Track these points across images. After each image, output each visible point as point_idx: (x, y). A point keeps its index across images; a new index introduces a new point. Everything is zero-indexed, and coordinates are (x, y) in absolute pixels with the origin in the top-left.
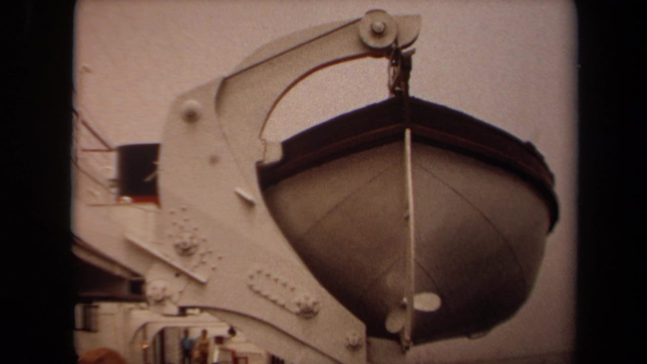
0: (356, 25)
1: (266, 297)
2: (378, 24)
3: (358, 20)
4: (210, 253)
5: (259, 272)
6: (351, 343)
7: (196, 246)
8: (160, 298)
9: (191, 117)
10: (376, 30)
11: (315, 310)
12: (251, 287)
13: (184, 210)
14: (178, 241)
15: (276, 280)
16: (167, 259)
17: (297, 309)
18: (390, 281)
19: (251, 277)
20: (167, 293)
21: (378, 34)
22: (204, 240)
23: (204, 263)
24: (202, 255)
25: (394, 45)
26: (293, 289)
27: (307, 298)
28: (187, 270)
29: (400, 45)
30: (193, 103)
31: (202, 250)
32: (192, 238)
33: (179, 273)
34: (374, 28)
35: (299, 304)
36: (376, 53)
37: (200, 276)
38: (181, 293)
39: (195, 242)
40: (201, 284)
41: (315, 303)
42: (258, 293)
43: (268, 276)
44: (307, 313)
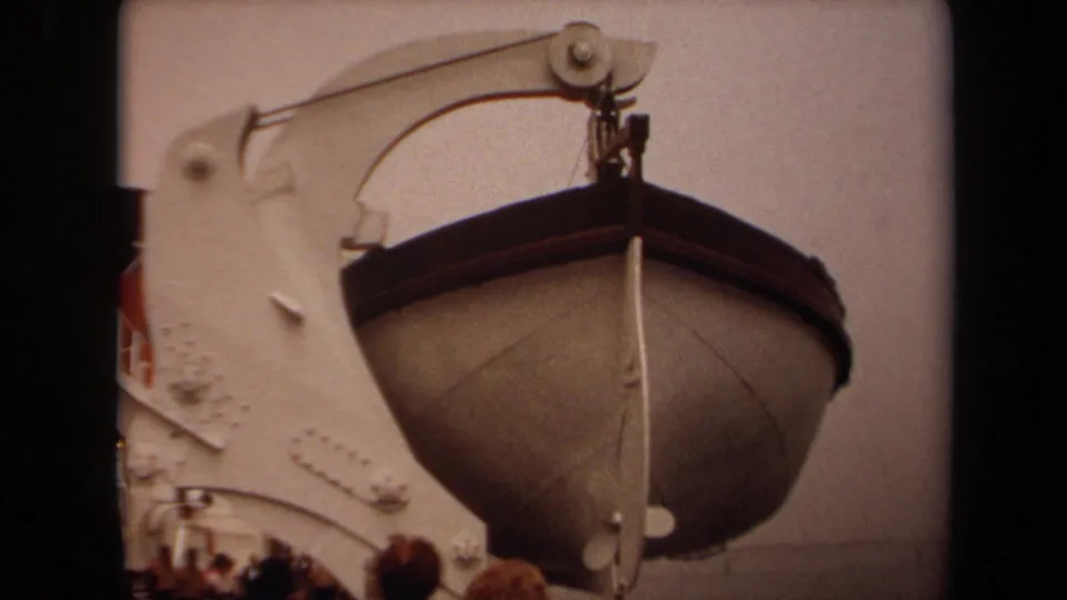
1: (321, 475)
2: (583, 48)
3: (551, 36)
4: (230, 398)
5: (310, 433)
6: (462, 553)
7: (206, 387)
8: (144, 473)
9: (199, 171)
10: (578, 55)
11: (404, 498)
12: (295, 458)
13: (185, 325)
14: (176, 379)
15: (338, 447)
16: (158, 408)
17: (374, 497)
18: (596, 483)
19: (297, 441)
20: (160, 465)
21: (580, 64)
22: (220, 378)
23: (219, 415)
24: (217, 402)
25: (603, 88)
26: (365, 463)
27: (389, 479)
28: (189, 427)
29: (614, 88)
30: (201, 149)
31: (214, 394)
32: (197, 373)
33: (178, 432)
34: (575, 53)
35: (375, 489)
37: (214, 438)
38: (181, 464)
39: (204, 379)
40: (214, 452)
41: (403, 488)
42: (308, 467)
43: (325, 440)
44: (389, 503)
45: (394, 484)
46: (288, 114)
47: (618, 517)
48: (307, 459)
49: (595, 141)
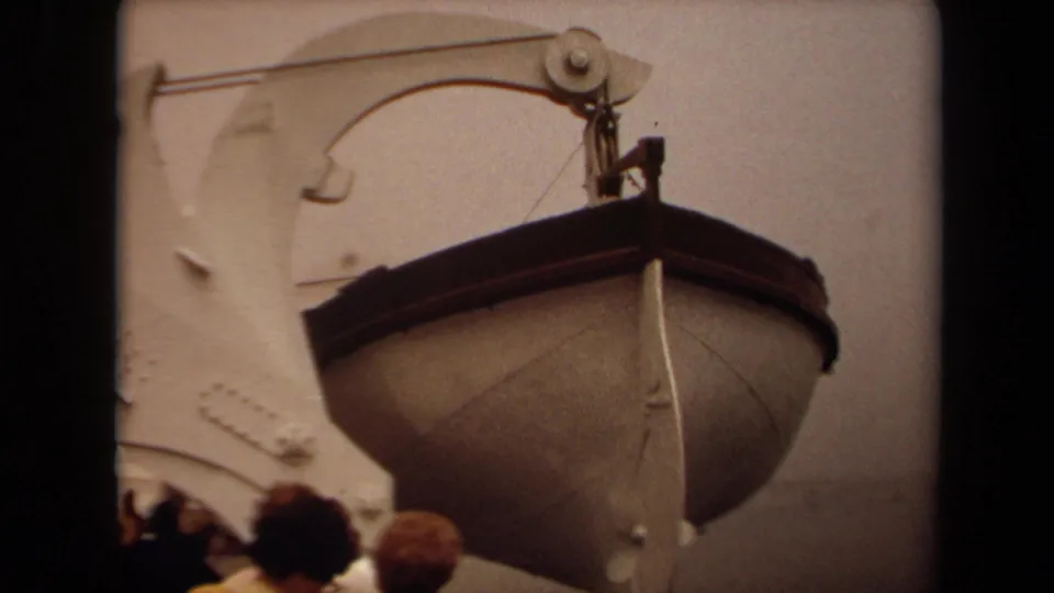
0: (544, 42)
1: (228, 429)
2: (581, 55)
3: (551, 37)
4: (137, 354)
5: (218, 387)
10: (574, 62)
11: (309, 451)
12: (203, 412)
15: (245, 401)
17: (280, 450)
19: (204, 395)
21: (578, 70)
22: (129, 333)
23: (128, 370)
26: (272, 416)
27: (295, 432)
29: (611, 101)
34: (572, 58)
35: (282, 441)
36: (557, 95)
41: (309, 441)
42: (215, 421)
43: (232, 393)
44: (295, 455)
45: (300, 438)
46: (258, 76)
47: (640, 531)
48: (213, 413)
49: (594, 152)
